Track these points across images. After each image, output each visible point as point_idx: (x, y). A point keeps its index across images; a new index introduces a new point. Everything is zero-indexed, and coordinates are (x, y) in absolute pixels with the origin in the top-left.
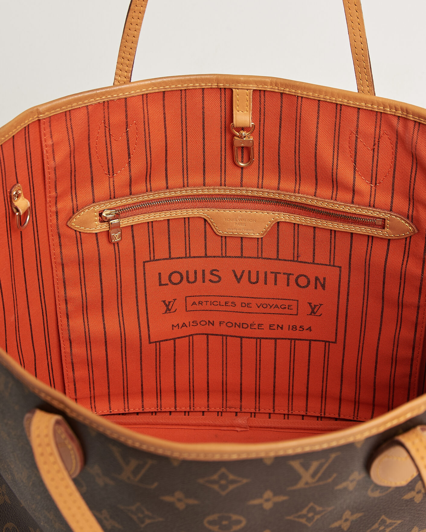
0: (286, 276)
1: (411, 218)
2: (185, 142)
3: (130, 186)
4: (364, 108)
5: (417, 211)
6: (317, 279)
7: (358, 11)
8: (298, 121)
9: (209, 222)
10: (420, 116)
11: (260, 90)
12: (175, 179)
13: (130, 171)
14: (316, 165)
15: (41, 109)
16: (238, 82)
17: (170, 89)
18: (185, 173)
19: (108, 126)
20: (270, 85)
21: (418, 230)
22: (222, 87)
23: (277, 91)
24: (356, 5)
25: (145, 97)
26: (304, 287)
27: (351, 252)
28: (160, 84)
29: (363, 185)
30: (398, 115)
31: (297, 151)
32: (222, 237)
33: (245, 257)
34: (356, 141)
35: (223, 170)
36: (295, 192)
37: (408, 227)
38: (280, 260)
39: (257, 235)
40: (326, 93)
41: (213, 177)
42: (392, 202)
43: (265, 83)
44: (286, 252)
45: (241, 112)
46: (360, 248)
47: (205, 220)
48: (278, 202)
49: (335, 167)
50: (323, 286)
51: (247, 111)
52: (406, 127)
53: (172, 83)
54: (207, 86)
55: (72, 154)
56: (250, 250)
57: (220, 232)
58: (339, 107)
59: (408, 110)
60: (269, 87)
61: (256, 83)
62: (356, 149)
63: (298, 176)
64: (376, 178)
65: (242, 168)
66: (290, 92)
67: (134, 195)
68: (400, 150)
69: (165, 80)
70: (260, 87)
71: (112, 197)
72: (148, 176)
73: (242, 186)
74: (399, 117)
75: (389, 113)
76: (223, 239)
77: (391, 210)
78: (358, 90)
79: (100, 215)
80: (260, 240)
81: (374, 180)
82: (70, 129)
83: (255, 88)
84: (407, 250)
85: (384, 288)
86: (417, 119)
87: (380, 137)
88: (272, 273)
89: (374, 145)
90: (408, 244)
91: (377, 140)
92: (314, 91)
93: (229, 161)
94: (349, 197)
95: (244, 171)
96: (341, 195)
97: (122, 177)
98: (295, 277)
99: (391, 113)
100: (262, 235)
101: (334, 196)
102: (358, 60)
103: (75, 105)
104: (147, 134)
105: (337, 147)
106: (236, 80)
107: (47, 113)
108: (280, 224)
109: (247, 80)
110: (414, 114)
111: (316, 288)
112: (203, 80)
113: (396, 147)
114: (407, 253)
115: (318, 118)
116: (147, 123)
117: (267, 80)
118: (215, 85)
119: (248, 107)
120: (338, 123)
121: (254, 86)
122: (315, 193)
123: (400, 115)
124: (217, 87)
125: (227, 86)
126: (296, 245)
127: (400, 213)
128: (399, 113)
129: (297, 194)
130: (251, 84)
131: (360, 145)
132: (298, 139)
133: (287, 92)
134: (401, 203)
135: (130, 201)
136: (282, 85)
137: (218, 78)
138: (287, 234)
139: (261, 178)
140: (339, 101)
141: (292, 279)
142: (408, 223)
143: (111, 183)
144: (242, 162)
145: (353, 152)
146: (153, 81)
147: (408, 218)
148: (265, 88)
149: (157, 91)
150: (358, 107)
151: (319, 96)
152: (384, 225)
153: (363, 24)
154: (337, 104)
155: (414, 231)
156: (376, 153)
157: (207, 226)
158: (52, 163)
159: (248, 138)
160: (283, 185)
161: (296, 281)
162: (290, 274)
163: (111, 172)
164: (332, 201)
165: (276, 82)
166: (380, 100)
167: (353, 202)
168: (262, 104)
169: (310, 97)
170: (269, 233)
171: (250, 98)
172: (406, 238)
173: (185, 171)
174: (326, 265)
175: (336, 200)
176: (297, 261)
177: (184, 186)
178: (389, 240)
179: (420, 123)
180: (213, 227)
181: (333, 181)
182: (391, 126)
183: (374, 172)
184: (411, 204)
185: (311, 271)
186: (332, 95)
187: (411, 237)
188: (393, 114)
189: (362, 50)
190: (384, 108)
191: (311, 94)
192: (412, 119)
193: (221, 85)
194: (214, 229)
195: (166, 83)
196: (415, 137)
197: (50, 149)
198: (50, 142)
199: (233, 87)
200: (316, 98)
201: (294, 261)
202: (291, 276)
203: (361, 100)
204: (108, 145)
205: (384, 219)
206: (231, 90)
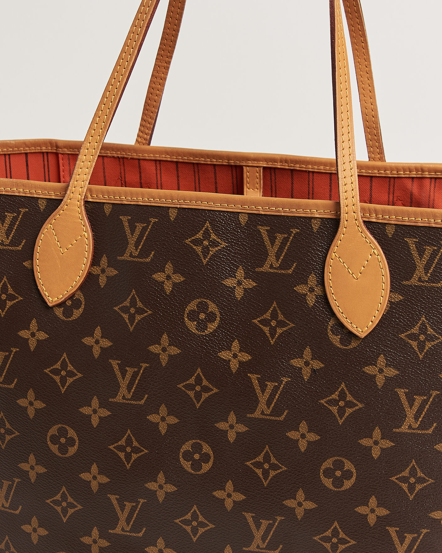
4: (378, 175)
7: (369, 79)
10: (436, 171)
11: (270, 168)
16: (248, 159)
17: (182, 160)
20: (280, 162)
22: (233, 164)
23: (287, 167)
24: (367, 73)
25: (158, 162)
30: (413, 176)
43: (275, 160)
45: (251, 189)
51: (257, 189)
54: (218, 162)
59: (424, 168)
60: (279, 164)
61: (266, 160)
66: (301, 168)
70: (270, 165)
74: (413, 178)
75: (403, 176)
78: (369, 158)
83: (265, 165)
99: (406, 176)
102: (369, 127)
106: (246, 158)
109: (257, 158)
110: (430, 171)
115: (331, 191)
117: (276, 157)
119: (259, 184)
121: (264, 163)
123: (415, 176)
124: (227, 164)
125: (238, 163)
130: (261, 161)
133: (298, 168)
136: (292, 162)
137: (228, 156)
148: (275, 165)
150: (371, 175)
151: (331, 169)
153: (374, 92)
165: (286, 159)
166: (393, 165)
168: (273, 182)
169: (321, 171)
171: (260, 176)
179: (436, 178)
182: (405, 190)
188: (408, 176)
189: (373, 117)
190: (397, 172)
191: (322, 167)
192: (428, 176)
199: (244, 164)
200: (328, 171)
203: (374, 168)
206: (242, 168)
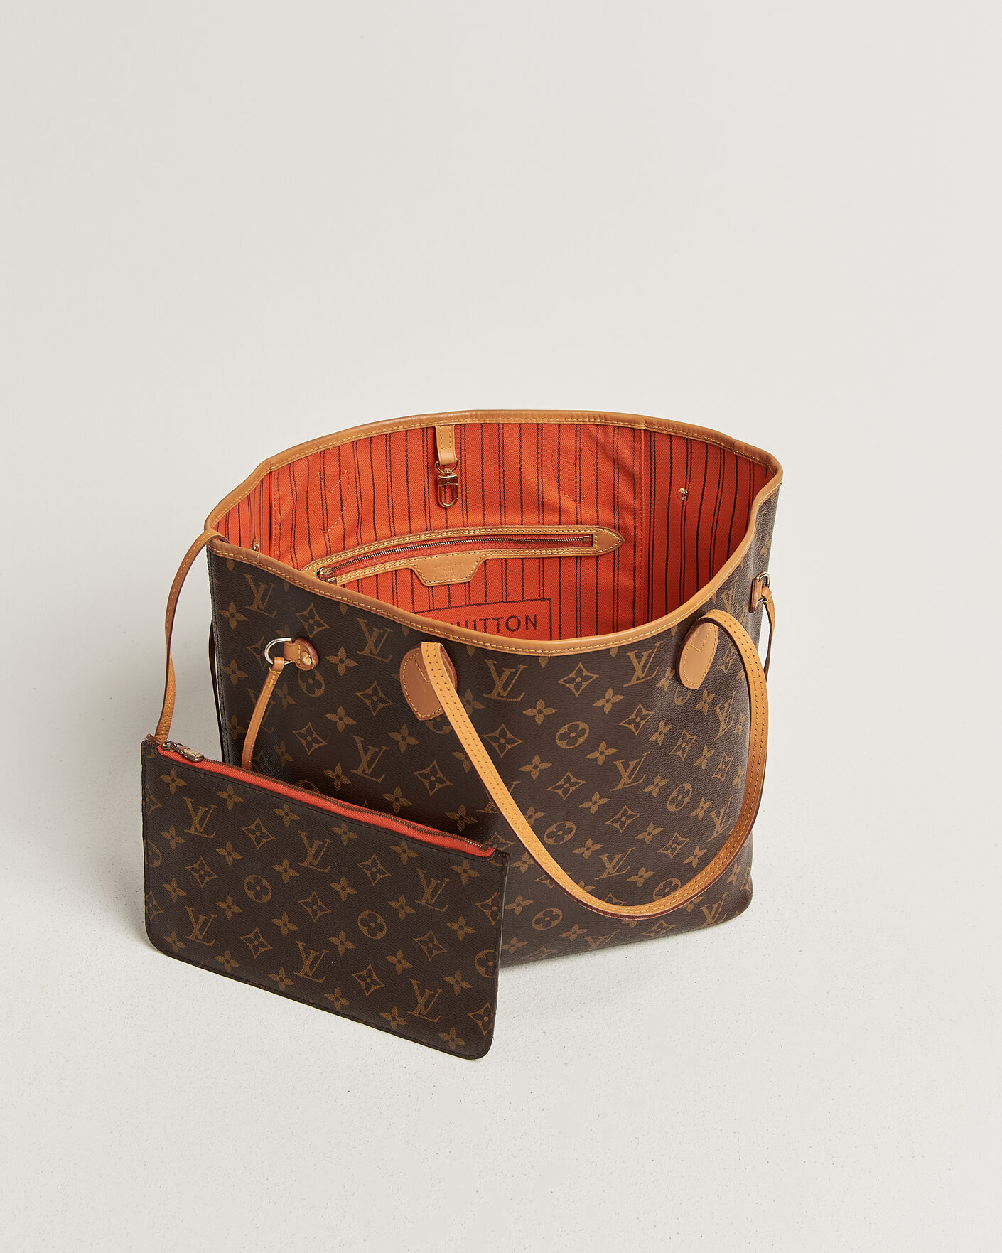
0: (495, 621)
1: (616, 528)
2: (390, 489)
3: (344, 539)
4: (564, 422)
5: (623, 519)
6: (527, 618)
8: (501, 448)
9: (416, 572)
11: (461, 425)
12: (383, 530)
13: (344, 523)
14: (521, 490)
15: (273, 462)
16: (441, 419)
17: (376, 435)
18: (392, 522)
19: (323, 478)
20: (471, 418)
21: (626, 539)
22: (424, 427)
23: (477, 423)
25: (355, 443)
26: (515, 630)
27: (560, 579)
28: (368, 430)
29: (568, 504)
31: (501, 481)
32: (428, 587)
33: (453, 607)
34: (559, 458)
35: (427, 513)
36: (501, 525)
37: (616, 538)
38: (488, 604)
39: (465, 580)
40: (527, 416)
41: (418, 523)
42: (598, 515)
43: (466, 417)
44: (494, 594)
45: (444, 449)
46: (569, 572)
47: (412, 570)
48: (484, 538)
49: (541, 489)
50: (534, 625)
51: (450, 447)
52: (605, 433)
53: (379, 428)
54: (409, 427)
55: (294, 508)
56: (458, 599)
57: (427, 583)
58: (540, 426)
59: (607, 417)
60: (469, 420)
61: (457, 417)
62: (559, 467)
63: (503, 508)
64: (580, 493)
65: (446, 509)
66: (491, 421)
67: (347, 549)
68: (601, 459)
69: (371, 426)
70: (461, 422)
71: (329, 553)
72: (358, 529)
73: (447, 528)
74: (598, 425)
75: (588, 423)
76: (430, 589)
77: (598, 524)
79: (318, 573)
80: (467, 584)
81: (578, 497)
82: (292, 482)
83: (456, 423)
84: (616, 564)
85: (597, 611)
86: (615, 423)
87: (580, 450)
88: (481, 620)
89: (576, 460)
90: (616, 557)
91: (578, 454)
92: (515, 416)
93: (433, 503)
94: (556, 518)
95: (448, 511)
96: (548, 518)
97: (335, 530)
98: (505, 620)
99: (591, 423)
100: (470, 578)
101: (541, 521)
103: (298, 456)
104: (358, 482)
105: (540, 469)
106: (436, 418)
107: (277, 465)
108: (487, 563)
110: (612, 420)
111: (527, 628)
112: (406, 423)
113: (597, 458)
114: (616, 567)
115: (520, 442)
116: (357, 471)
117: (467, 414)
118: (417, 426)
119: (452, 443)
120: (540, 443)
121: (456, 421)
122: (522, 521)
124: (419, 427)
125: (430, 425)
126: (504, 583)
127: (607, 525)
128: (598, 422)
129: (504, 526)
130: (453, 420)
131: (562, 461)
132: (501, 468)
133: (488, 422)
134: (607, 515)
135: (343, 557)
136: (482, 416)
137: (419, 419)
138: (494, 570)
139: (465, 516)
140: (540, 421)
141: (502, 622)
142: (615, 534)
143: (327, 538)
144: (446, 502)
145: (556, 471)
146: (361, 428)
147: (615, 529)
148: (466, 421)
149: (366, 437)
150: (559, 423)
152: (592, 541)
154: (538, 424)
155: (622, 541)
156: (578, 468)
157: (414, 577)
158: (279, 519)
159: (451, 473)
160: (488, 520)
161: (507, 624)
162: (500, 618)
163: (325, 527)
164: (540, 526)
165: (476, 414)
167: (560, 523)
168: (463, 439)
169: (510, 422)
170: (476, 576)
171: (452, 434)
172: (614, 551)
173: (391, 519)
174: (536, 600)
175: (543, 524)
176: (506, 602)
177: (391, 536)
178: (598, 557)
179: (618, 427)
180: (420, 578)
181: (539, 505)
182: (591, 436)
183: (578, 487)
184: (616, 513)
185: (521, 610)
186: (533, 416)
187: (618, 548)
188: (593, 423)
190: (582, 420)
191: (511, 419)
192: (611, 425)
193: (424, 425)
194: (422, 581)
195: (373, 429)
196: (615, 441)
197: (277, 502)
198: (277, 496)
199: (435, 425)
200: (517, 423)
201: (502, 602)
202: (501, 620)
204: (323, 496)
205: (592, 535)
206: (435, 429)
